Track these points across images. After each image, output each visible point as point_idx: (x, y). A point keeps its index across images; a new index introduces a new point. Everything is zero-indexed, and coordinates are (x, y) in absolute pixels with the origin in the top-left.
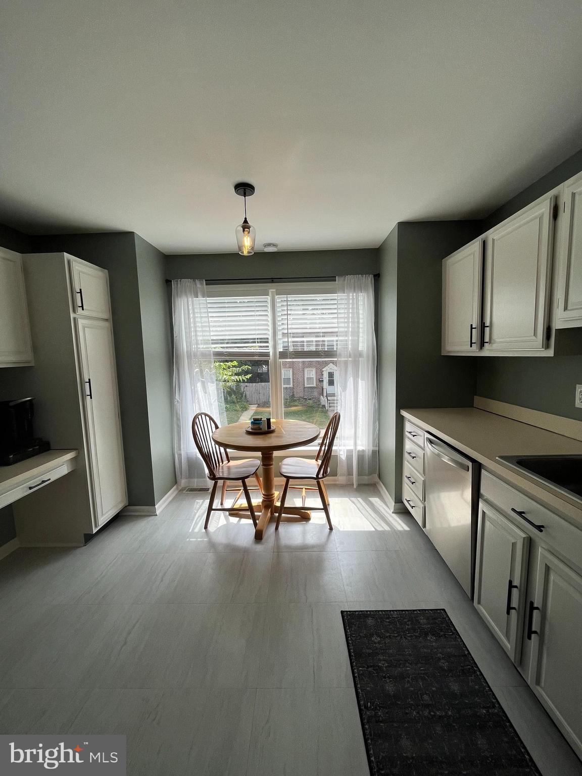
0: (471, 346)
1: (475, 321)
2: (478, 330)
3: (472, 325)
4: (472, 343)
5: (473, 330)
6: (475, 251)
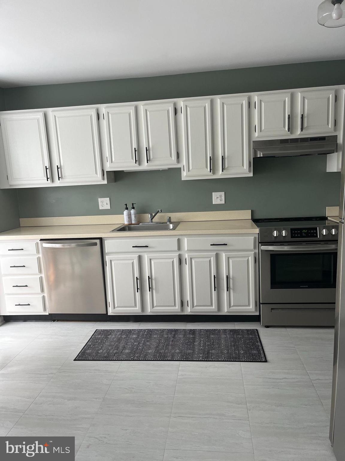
0: (48, 180)
1: (47, 164)
2: (49, 170)
3: (46, 167)
4: (47, 178)
5: (47, 170)
6: (39, 119)
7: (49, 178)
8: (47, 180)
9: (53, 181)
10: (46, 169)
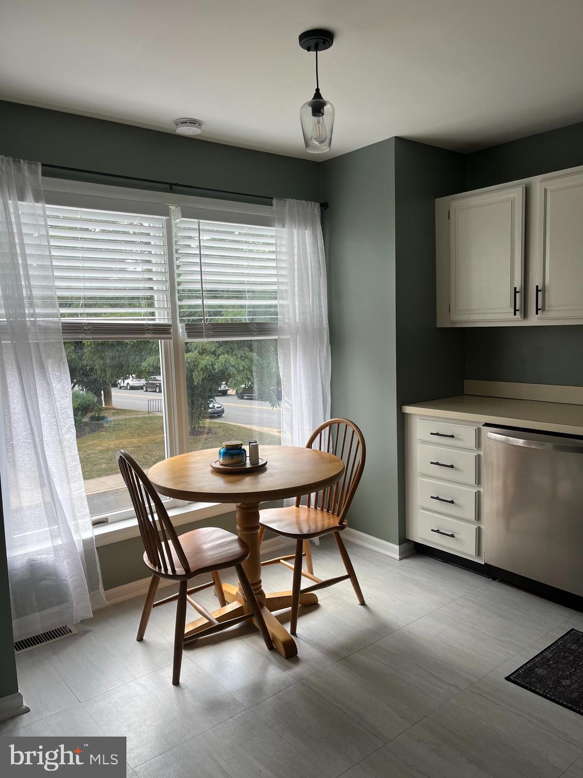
0: (515, 314)
1: (518, 284)
2: (521, 295)
3: (515, 288)
4: (515, 310)
5: (517, 294)
6: (514, 199)
7: (518, 310)
8: (513, 314)
9: (525, 315)
10: (516, 292)
